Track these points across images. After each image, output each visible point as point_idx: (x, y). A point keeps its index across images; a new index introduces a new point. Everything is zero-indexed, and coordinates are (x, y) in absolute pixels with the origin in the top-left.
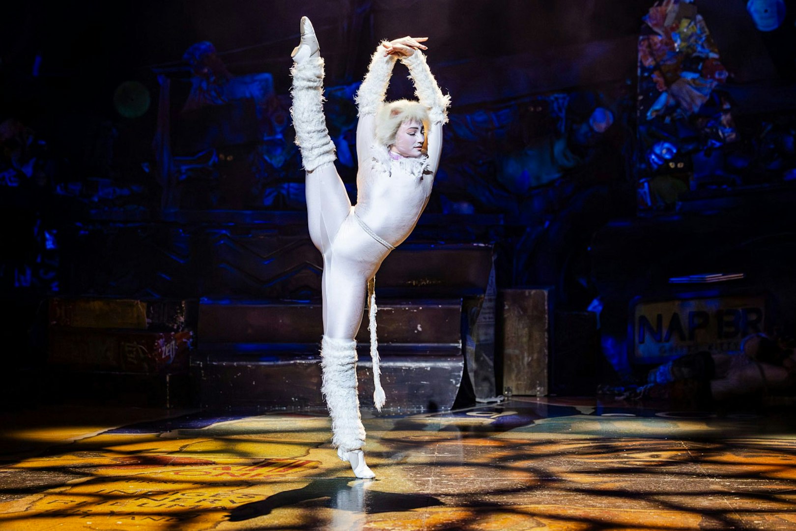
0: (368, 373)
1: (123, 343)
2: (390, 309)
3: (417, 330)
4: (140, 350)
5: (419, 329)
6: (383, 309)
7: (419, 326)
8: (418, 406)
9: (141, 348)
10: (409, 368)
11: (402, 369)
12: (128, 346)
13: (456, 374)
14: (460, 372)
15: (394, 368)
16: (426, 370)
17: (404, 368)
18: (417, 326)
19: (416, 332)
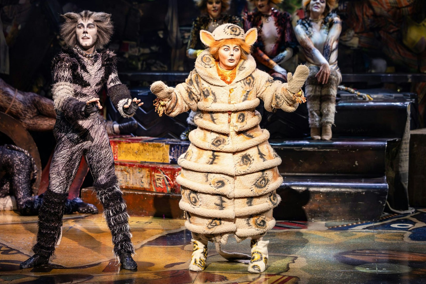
0: (322, 196)
1: (153, 173)
2: (336, 150)
3: (355, 165)
4: (165, 179)
5: (357, 164)
6: (331, 150)
7: (356, 162)
8: (356, 219)
9: (166, 177)
10: (350, 192)
11: (345, 193)
12: (157, 175)
13: (383, 197)
14: (385, 196)
15: (340, 193)
16: (362, 194)
17: (346, 193)
18: (355, 162)
19: (354, 166)
